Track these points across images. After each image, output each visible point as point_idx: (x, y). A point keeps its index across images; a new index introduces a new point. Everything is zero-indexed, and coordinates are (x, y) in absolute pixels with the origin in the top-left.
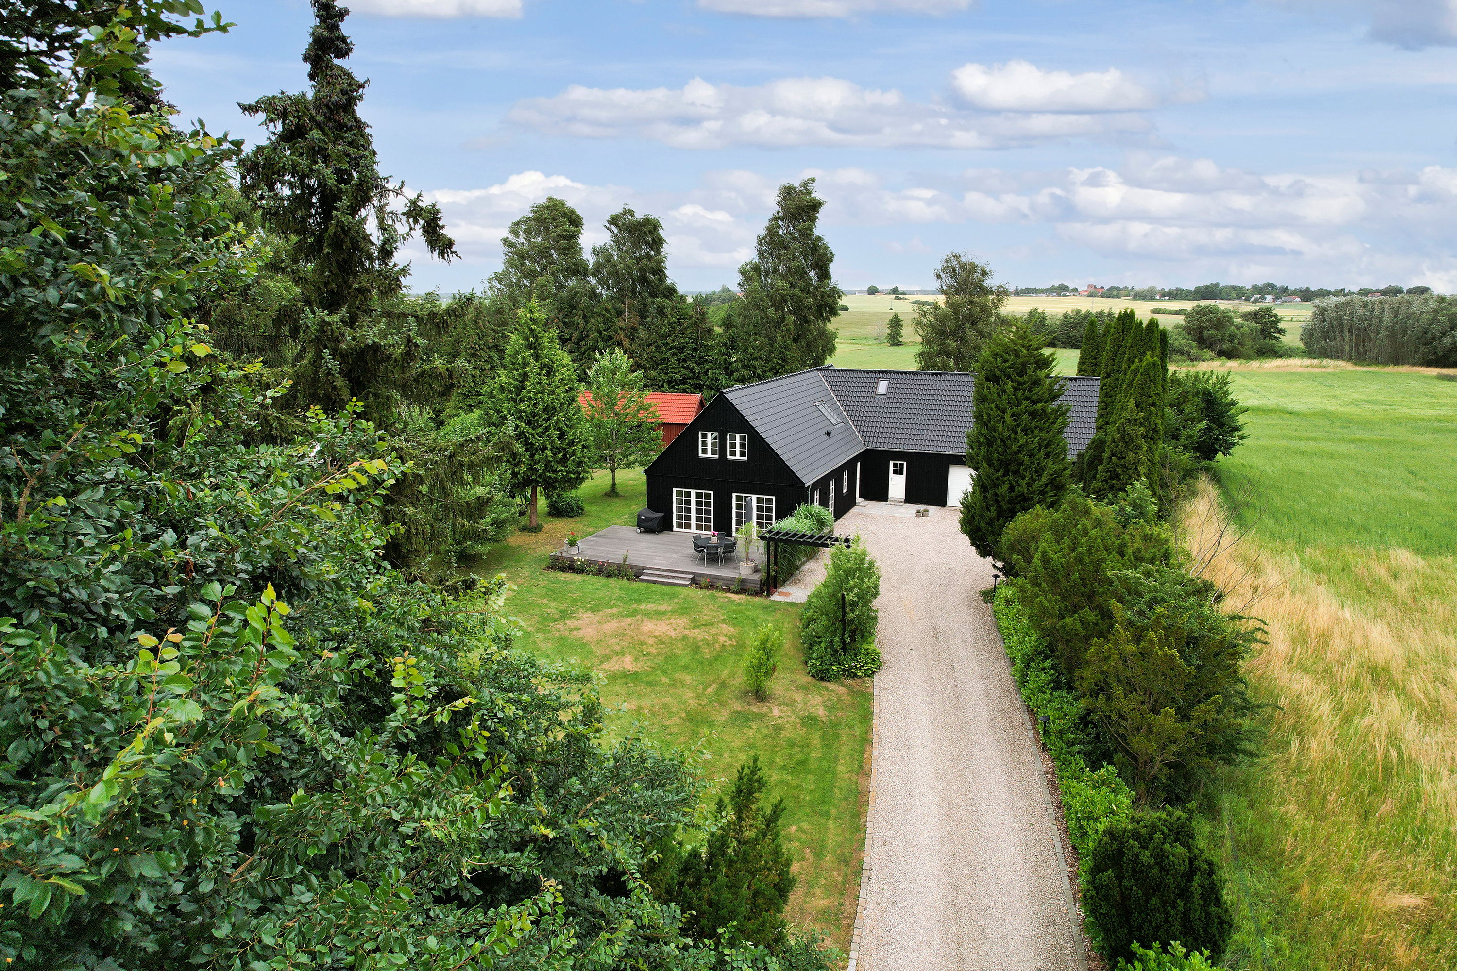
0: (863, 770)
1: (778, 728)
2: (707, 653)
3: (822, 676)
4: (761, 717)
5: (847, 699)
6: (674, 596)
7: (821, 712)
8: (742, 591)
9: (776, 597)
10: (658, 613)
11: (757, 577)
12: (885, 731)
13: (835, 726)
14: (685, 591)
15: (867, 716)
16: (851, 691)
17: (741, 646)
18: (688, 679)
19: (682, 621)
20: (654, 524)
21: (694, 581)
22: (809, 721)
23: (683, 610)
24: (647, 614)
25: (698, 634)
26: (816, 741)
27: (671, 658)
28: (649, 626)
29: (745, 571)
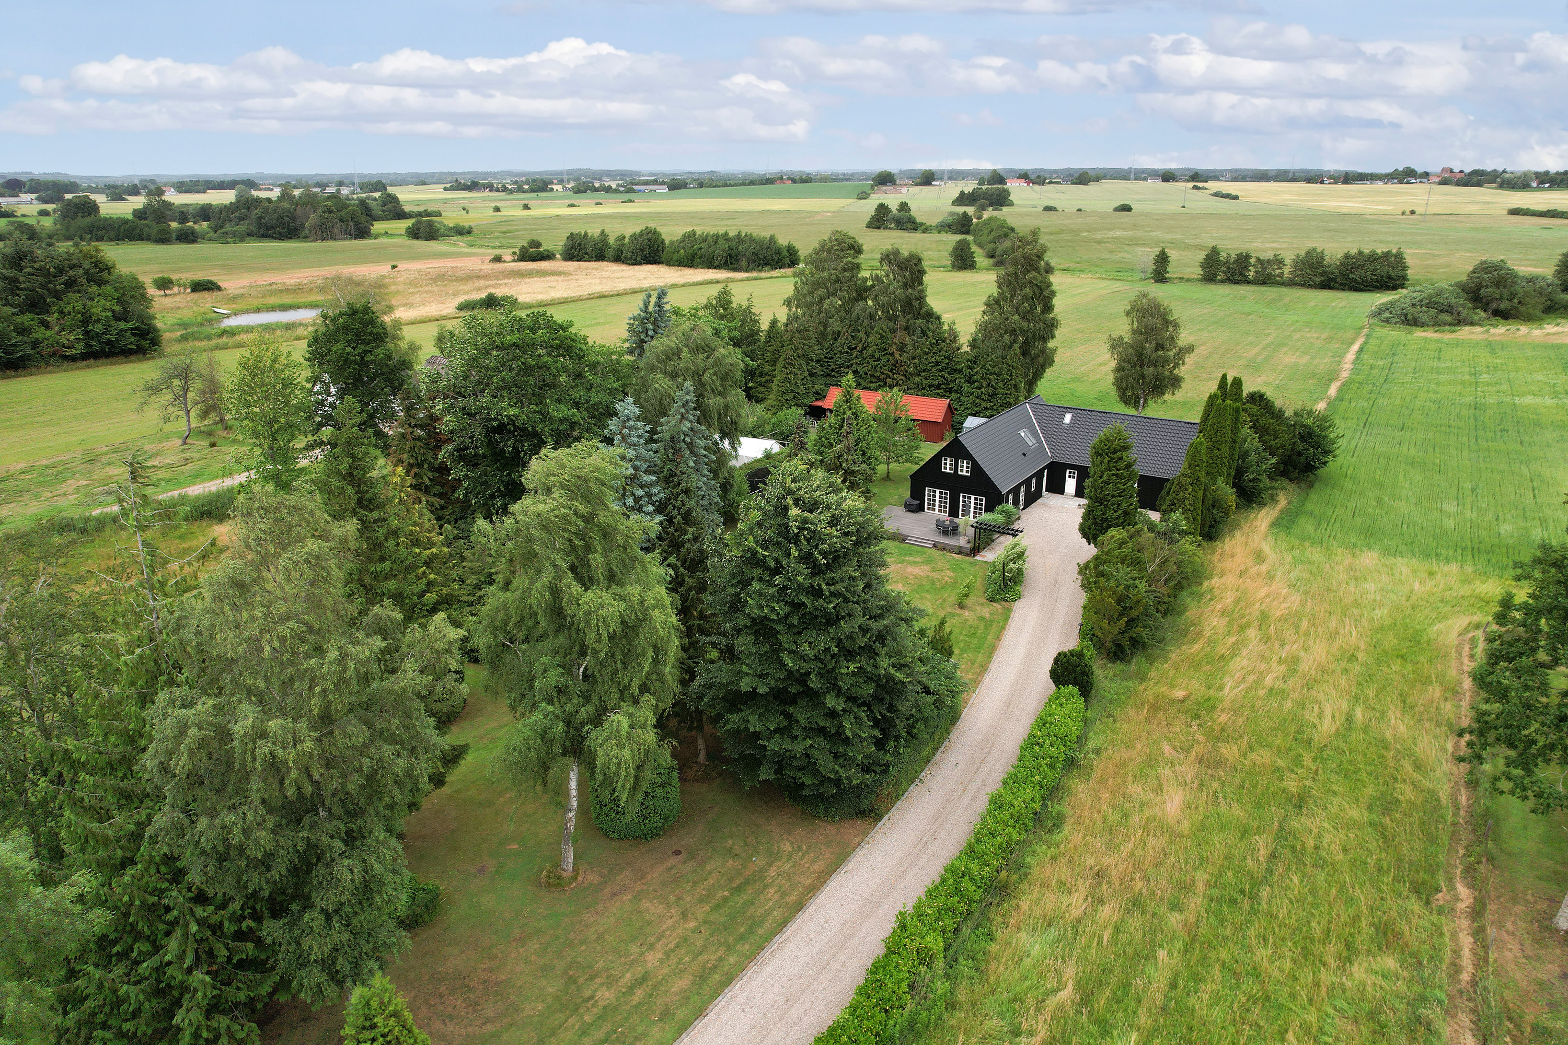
0: (998, 638)
1: (966, 620)
2: (938, 585)
3: (992, 600)
4: (959, 615)
5: (1000, 611)
6: (924, 553)
7: (987, 616)
8: (960, 553)
9: (977, 558)
10: (915, 562)
11: (968, 546)
12: (1013, 625)
13: (992, 621)
14: (929, 551)
15: (1007, 618)
16: (1003, 607)
17: (955, 583)
18: (928, 596)
19: (927, 568)
20: (914, 508)
21: (935, 546)
22: (981, 619)
23: (928, 562)
24: (909, 563)
25: (935, 575)
26: (982, 627)
27: (921, 586)
28: (910, 569)
29: (962, 542)
